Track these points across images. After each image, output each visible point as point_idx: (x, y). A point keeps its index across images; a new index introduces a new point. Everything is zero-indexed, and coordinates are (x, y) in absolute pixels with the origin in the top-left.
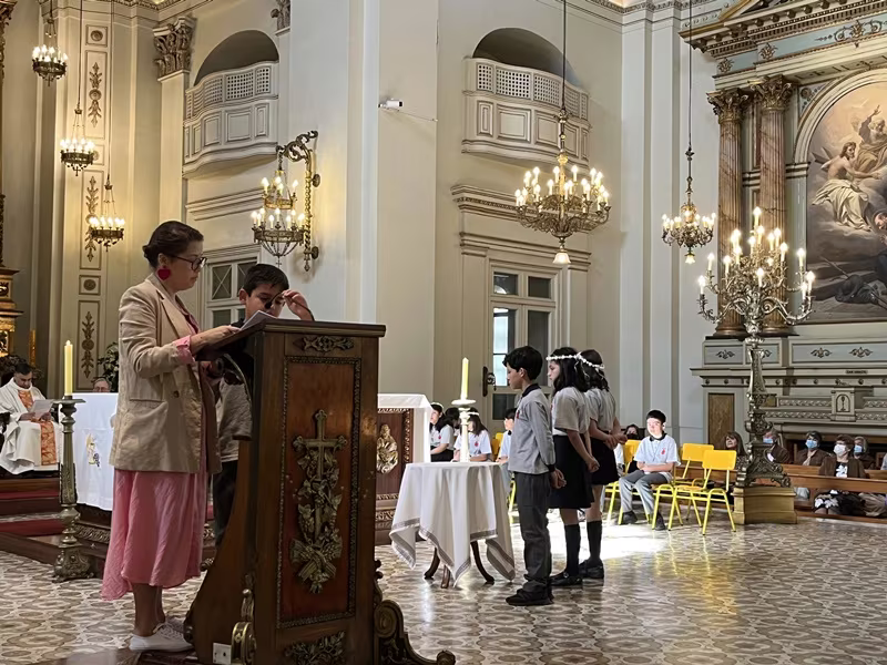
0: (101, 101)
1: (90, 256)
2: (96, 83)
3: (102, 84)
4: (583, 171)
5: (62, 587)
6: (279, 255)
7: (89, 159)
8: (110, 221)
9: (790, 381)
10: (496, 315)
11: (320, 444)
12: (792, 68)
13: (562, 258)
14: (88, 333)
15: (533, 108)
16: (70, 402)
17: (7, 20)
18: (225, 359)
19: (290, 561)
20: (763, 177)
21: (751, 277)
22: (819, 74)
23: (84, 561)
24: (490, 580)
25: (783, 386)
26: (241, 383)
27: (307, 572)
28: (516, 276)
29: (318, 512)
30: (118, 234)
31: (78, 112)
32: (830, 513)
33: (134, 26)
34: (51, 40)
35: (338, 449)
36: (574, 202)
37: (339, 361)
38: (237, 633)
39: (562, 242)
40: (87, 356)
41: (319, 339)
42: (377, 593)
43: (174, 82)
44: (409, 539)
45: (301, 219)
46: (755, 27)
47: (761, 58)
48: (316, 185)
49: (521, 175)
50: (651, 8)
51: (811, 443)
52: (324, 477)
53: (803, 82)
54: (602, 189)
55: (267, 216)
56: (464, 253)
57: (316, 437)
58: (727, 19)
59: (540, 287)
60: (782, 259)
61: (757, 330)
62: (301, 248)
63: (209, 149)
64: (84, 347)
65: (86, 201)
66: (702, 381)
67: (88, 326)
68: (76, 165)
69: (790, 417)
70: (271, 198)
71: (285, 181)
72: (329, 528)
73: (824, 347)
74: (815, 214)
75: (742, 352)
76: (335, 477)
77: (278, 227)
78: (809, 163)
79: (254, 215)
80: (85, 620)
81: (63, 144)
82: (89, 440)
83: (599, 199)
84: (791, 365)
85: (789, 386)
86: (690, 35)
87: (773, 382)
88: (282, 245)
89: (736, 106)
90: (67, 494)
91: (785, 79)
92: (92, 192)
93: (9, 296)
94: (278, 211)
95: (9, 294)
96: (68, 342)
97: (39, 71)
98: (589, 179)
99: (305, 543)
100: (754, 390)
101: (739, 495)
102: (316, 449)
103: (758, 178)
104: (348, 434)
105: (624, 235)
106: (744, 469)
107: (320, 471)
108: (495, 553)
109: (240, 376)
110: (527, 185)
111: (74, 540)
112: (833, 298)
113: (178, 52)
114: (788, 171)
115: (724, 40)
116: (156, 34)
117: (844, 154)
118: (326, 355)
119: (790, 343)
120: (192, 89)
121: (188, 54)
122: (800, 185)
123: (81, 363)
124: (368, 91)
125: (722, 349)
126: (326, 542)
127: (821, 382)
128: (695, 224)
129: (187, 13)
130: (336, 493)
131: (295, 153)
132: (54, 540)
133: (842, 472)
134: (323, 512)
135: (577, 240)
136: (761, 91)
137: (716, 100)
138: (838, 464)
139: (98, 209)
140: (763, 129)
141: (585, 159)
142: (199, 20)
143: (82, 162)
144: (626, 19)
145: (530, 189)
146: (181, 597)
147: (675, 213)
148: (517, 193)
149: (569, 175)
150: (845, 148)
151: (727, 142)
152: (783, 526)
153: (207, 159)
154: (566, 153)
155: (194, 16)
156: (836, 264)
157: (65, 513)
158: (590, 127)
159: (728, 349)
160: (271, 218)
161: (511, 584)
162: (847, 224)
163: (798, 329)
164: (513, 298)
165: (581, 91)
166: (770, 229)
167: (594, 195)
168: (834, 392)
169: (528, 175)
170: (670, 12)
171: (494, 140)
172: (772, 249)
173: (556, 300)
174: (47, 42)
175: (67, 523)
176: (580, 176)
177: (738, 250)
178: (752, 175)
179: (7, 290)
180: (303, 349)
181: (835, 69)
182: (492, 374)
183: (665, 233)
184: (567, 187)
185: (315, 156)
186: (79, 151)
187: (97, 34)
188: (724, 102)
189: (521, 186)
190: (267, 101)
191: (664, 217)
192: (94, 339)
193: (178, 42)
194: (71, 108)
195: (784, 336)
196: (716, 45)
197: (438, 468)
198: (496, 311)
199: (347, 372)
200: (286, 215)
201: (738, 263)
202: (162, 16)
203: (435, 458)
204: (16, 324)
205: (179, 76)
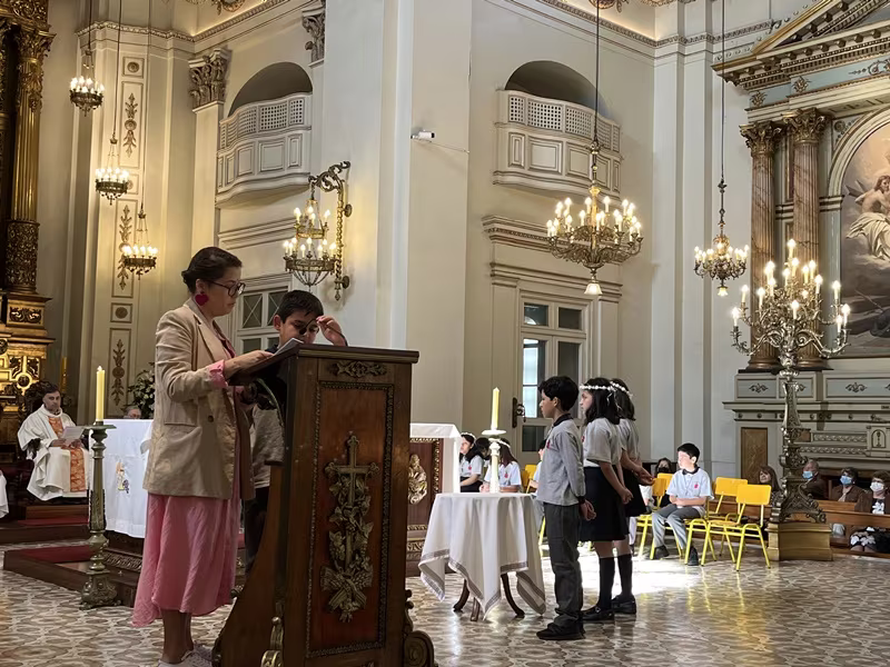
0: (136, 132)
1: (123, 284)
2: (131, 113)
3: (137, 115)
4: (615, 202)
5: (89, 615)
6: (310, 284)
7: (123, 188)
8: (143, 249)
9: (824, 416)
10: (526, 346)
11: (351, 470)
12: (826, 101)
13: (594, 289)
14: (119, 361)
15: (565, 140)
16: (101, 428)
17: (46, 52)
18: (258, 385)
19: (322, 588)
20: (796, 210)
21: (785, 309)
22: (853, 108)
23: (111, 588)
24: (520, 614)
25: (818, 421)
26: (274, 408)
27: (338, 600)
28: (546, 307)
29: (349, 539)
30: (151, 263)
31: (114, 142)
32: (867, 550)
33: (170, 57)
34: (88, 71)
35: (370, 476)
36: (605, 233)
37: (371, 387)
38: (266, 662)
39: (594, 273)
40: (118, 384)
41: (352, 364)
42: (407, 623)
43: (208, 113)
44: (438, 571)
45: (333, 248)
46: (788, 61)
47: (794, 92)
48: (347, 216)
49: (553, 207)
50: (683, 41)
51: (846, 479)
52: (355, 504)
53: (837, 116)
54: (634, 220)
55: (298, 245)
56: (494, 284)
57: (348, 464)
58: (759, 53)
59: (570, 318)
60: (817, 292)
61: (791, 363)
62: (331, 278)
63: (241, 179)
64: (115, 375)
65: (119, 229)
66: (735, 415)
67: (119, 353)
68: (110, 194)
69: (824, 452)
70: (303, 228)
71: (317, 211)
72: (360, 556)
73: (859, 382)
74: (850, 247)
75: (776, 386)
76: (366, 504)
77: (309, 256)
78: (843, 196)
79: (286, 244)
80: (112, 648)
81: (97, 173)
82: (119, 466)
83: (631, 230)
84: (825, 399)
85: (824, 421)
86: (723, 68)
87: (807, 417)
88: (313, 275)
89: (768, 139)
90: (97, 521)
91: (818, 112)
92: (126, 220)
93: (41, 325)
94: (309, 241)
95: (42, 321)
96: (100, 368)
97: (76, 102)
98: (621, 210)
99: (336, 570)
100: (788, 423)
101: (773, 531)
102: (348, 475)
103: (792, 211)
104: (380, 461)
105: (656, 266)
106: (779, 504)
107: (351, 498)
108: (526, 586)
109: (273, 401)
110: (559, 216)
111: (103, 567)
112: (869, 332)
113: (214, 84)
114: (821, 204)
115: (756, 73)
116: (191, 66)
117: (878, 187)
118: (359, 380)
119: (825, 377)
120: (226, 120)
121: (223, 86)
122: (834, 219)
123: (112, 391)
124: (401, 122)
125: (755, 383)
126: (357, 571)
127: (855, 418)
128: (728, 257)
129: (223, 45)
130: (367, 521)
131: (327, 183)
132: (81, 567)
133: (878, 509)
134: (354, 540)
135: (608, 271)
136: (794, 124)
137: (749, 133)
138: (875, 501)
139: (131, 237)
140: (797, 162)
141: (616, 190)
142: (235, 52)
143: (116, 191)
144: (658, 52)
145: (562, 219)
146: (209, 626)
147: (707, 245)
148: (549, 224)
149: (600, 206)
150: (880, 181)
151: (760, 175)
152: (818, 564)
153: (240, 189)
154: (598, 185)
155: (229, 48)
156: (870, 298)
157: (94, 540)
158: (622, 159)
159: (761, 383)
160: (303, 248)
161: (541, 618)
162: (881, 258)
163: (832, 363)
164: (543, 329)
165: (613, 124)
166: (804, 261)
167: (626, 225)
168: (869, 428)
169: (560, 206)
170: (703, 45)
171: (526, 171)
172: (806, 281)
173: (587, 331)
174: (85, 73)
175: (95, 550)
176: (612, 208)
177: (772, 282)
178: (785, 208)
179: (40, 317)
180: (336, 374)
181: (869, 103)
182: (522, 405)
183: (697, 266)
184: (599, 218)
185: (347, 186)
186: (114, 180)
187: (134, 66)
188: (757, 134)
189: (553, 217)
190: (300, 132)
191: (697, 249)
192: (124, 366)
193: (213, 74)
194: (107, 137)
195: (818, 370)
196: (749, 78)
197: (468, 499)
198: (526, 342)
199: (380, 397)
200: (318, 245)
201: (772, 295)
202: (198, 47)
203: (464, 489)
204: (48, 352)
205: (213, 107)
